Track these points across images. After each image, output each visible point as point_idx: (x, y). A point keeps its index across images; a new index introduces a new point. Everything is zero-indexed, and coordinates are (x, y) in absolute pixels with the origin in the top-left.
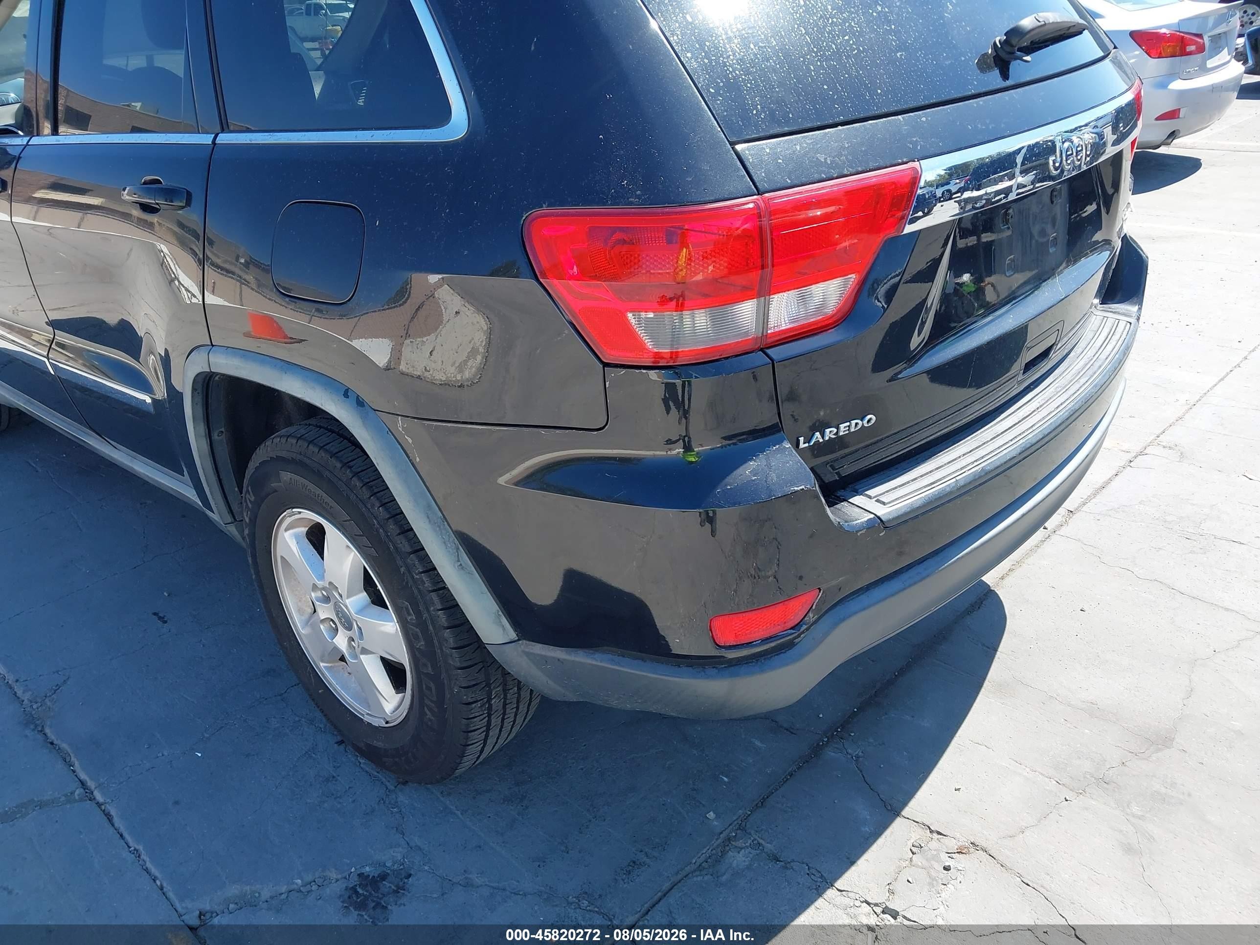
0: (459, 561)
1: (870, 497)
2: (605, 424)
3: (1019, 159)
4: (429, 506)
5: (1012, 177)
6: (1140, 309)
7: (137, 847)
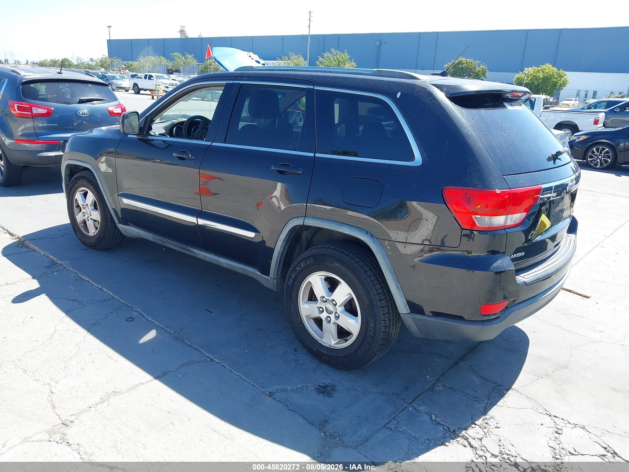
0: (397, 286)
1: (521, 277)
2: (458, 246)
3: (553, 188)
4: (391, 268)
5: (551, 193)
6: (576, 236)
7: (239, 375)
